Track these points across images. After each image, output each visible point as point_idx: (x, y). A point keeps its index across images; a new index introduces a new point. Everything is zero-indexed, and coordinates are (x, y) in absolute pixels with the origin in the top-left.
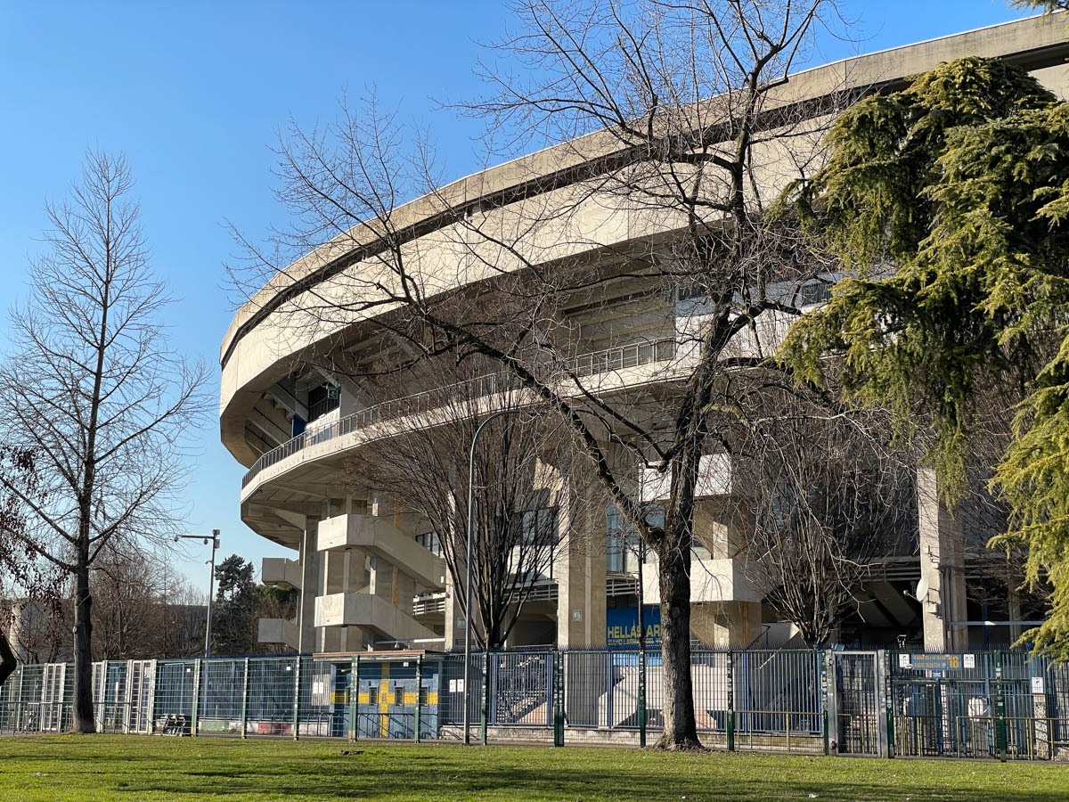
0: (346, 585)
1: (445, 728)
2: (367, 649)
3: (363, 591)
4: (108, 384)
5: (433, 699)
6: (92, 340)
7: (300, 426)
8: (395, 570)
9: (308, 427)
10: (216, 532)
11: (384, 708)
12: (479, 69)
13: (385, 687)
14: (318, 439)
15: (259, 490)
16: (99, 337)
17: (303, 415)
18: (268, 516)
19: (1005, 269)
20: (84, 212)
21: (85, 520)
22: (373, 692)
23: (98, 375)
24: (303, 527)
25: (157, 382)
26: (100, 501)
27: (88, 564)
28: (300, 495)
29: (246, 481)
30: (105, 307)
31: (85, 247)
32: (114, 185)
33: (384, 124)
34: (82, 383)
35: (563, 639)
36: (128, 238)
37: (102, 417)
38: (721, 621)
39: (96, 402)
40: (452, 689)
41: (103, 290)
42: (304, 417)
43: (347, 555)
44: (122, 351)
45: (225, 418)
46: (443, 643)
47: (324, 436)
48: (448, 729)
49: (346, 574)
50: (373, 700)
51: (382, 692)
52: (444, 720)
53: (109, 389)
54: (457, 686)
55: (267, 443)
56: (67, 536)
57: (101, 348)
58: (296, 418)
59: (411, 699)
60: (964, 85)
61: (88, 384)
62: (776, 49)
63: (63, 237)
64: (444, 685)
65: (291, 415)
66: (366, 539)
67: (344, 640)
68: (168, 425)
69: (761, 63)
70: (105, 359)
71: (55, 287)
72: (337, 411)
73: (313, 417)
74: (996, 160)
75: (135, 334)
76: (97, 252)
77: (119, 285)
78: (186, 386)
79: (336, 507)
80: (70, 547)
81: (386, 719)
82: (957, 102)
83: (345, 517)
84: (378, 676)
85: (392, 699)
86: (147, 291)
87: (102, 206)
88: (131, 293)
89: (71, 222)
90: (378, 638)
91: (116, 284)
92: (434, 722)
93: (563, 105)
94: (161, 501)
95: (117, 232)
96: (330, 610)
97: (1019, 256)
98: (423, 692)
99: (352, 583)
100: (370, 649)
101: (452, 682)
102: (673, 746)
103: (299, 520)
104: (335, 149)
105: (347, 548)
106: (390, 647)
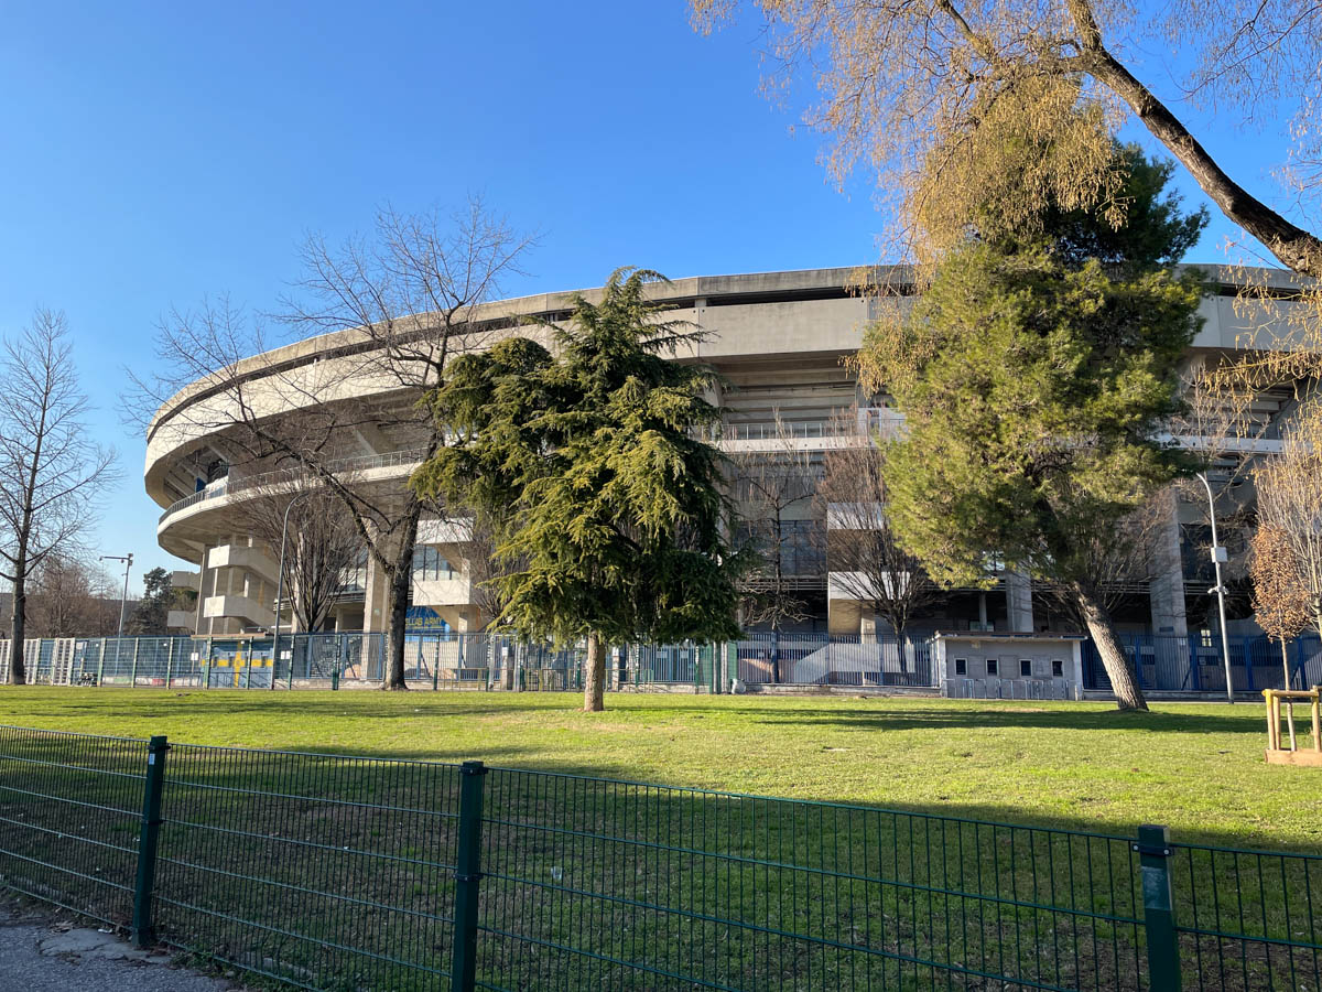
0: (229, 590)
1: (276, 681)
2: (239, 632)
3: (240, 595)
4: (43, 460)
5: (270, 663)
6: (34, 431)
7: (201, 485)
8: (262, 582)
9: (207, 486)
10: (130, 555)
11: (237, 669)
12: (281, 299)
13: (239, 656)
14: (212, 496)
15: (170, 527)
16: (39, 429)
17: (204, 478)
18: (179, 544)
19: (516, 450)
20: (31, 347)
21: (23, 548)
22: (231, 659)
23: (37, 454)
24: (203, 551)
25: (80, 460)
26: (37, 535)
27: (24, 576)
28: (200, 531)
29: (162, 519)
30: (44, 410)
31: (31, 370)
32: (55, 330)
33: (233, 316)
34: (26, 458)
35: (367, 627)
36: (62, 366)
37: (38, 482)
38: (463, 615)
39: (35, 471)
40: (282, 657)
41: (43, 399)
42: (205, 480)
43: (231, 571)
44: (56, 437)
45: (147, 478)
46: (291, 629)
47: (218, 493)
48: (279, 682)
49: (230, 584)
50: (230, 665)
51: (237, 659)
52: (276, 676)
53: (44, 464)
54: (286, 655)
55: (179, 495)
56: (10, 558)
57: (40, 436)
58: (199, 480)
59: (257, 664)
60: (513, 353)
61: (29, 460)
62: (461, 304)
63: (16, 362)
64: (278, 654)
65: (196, 478)
66: (243, 561)
67: (226, 626)
68: (86, 488)
69: (452, 311)
70: (42, 444)
71: (8, 394)
72: (227, 478)
73: (210, 482)
74: (519, 395)
75: (65, 428)
76: (40, 373)
77: (56, 395)
78: (101, 464)
79: (225, 540)
80: (12, 564)
81: (237, 675)
82: (509, 360)
83: (228, 547)
84: (235, 649)
85: (243, 663)
86: (75, 401)
87: (45, 344)
88: (63, 401)
89: (22, 353)
90: (249, 625)
91: (53, 395)
92: (270, 677)
93: (339, 321)
94: (80, 536)
95: (54, 361)
96: (214, 606)
97: (523, 444)
98: (264, 659)
99: (234, 589)
100: (242, 632)
101: (283, 653)
102: (390, 688)
103: (201, 547)
104: (199, 328)
105: (229, 567)
106: (255, 631)
